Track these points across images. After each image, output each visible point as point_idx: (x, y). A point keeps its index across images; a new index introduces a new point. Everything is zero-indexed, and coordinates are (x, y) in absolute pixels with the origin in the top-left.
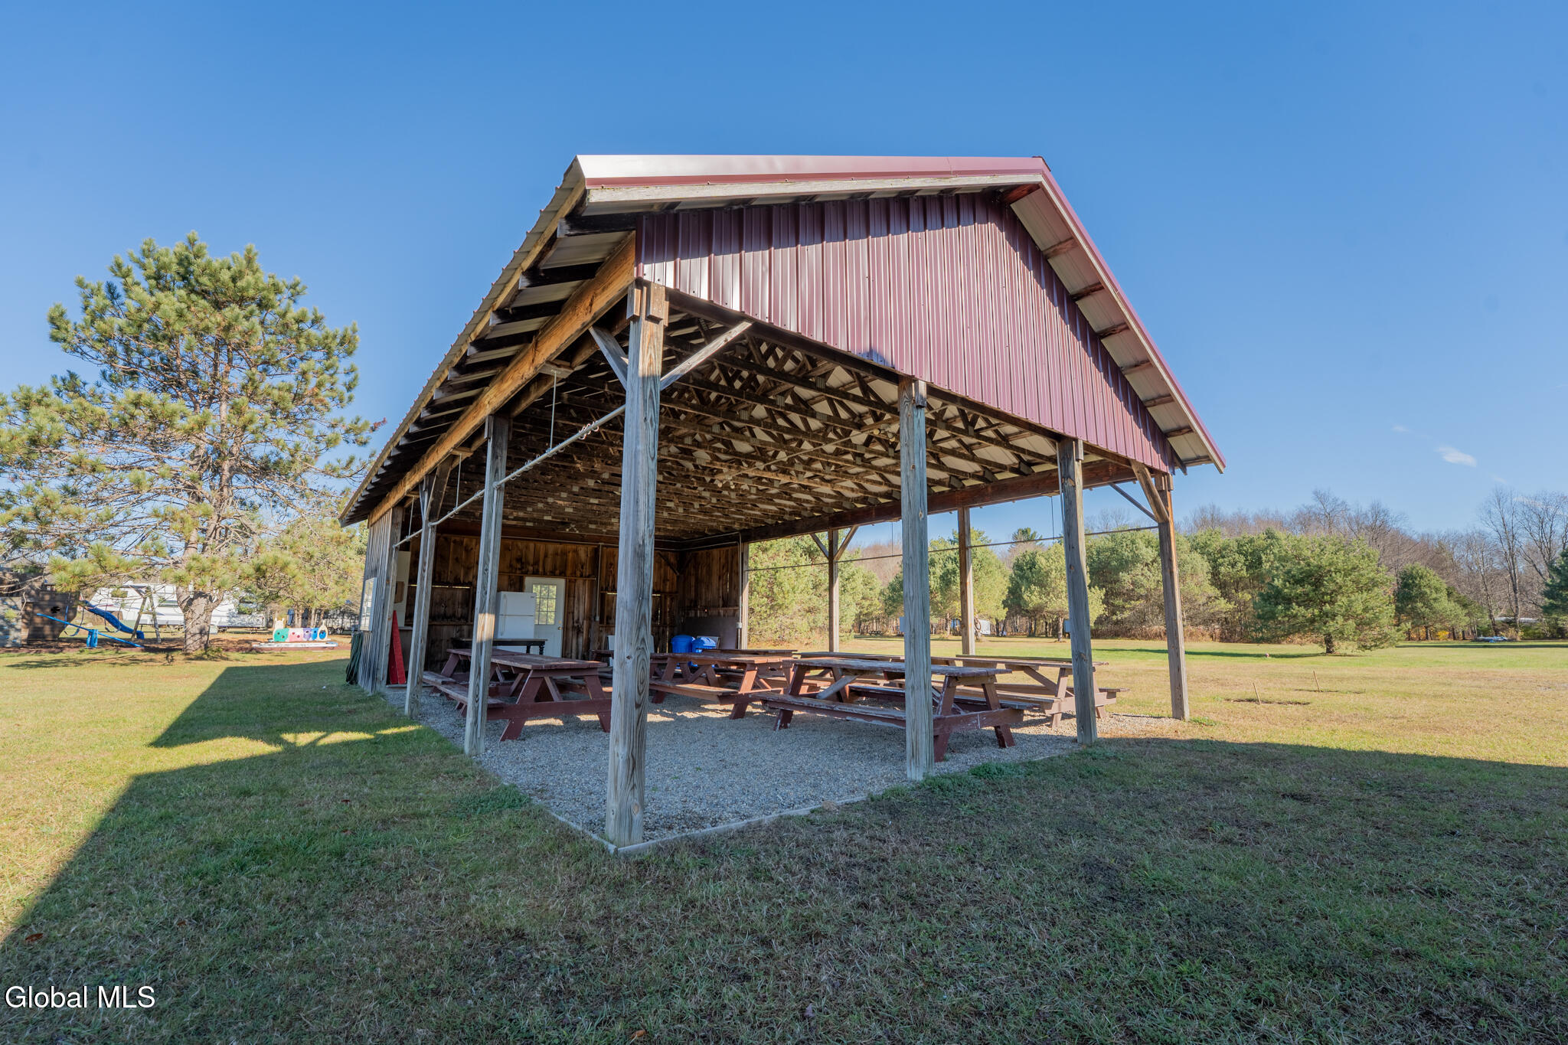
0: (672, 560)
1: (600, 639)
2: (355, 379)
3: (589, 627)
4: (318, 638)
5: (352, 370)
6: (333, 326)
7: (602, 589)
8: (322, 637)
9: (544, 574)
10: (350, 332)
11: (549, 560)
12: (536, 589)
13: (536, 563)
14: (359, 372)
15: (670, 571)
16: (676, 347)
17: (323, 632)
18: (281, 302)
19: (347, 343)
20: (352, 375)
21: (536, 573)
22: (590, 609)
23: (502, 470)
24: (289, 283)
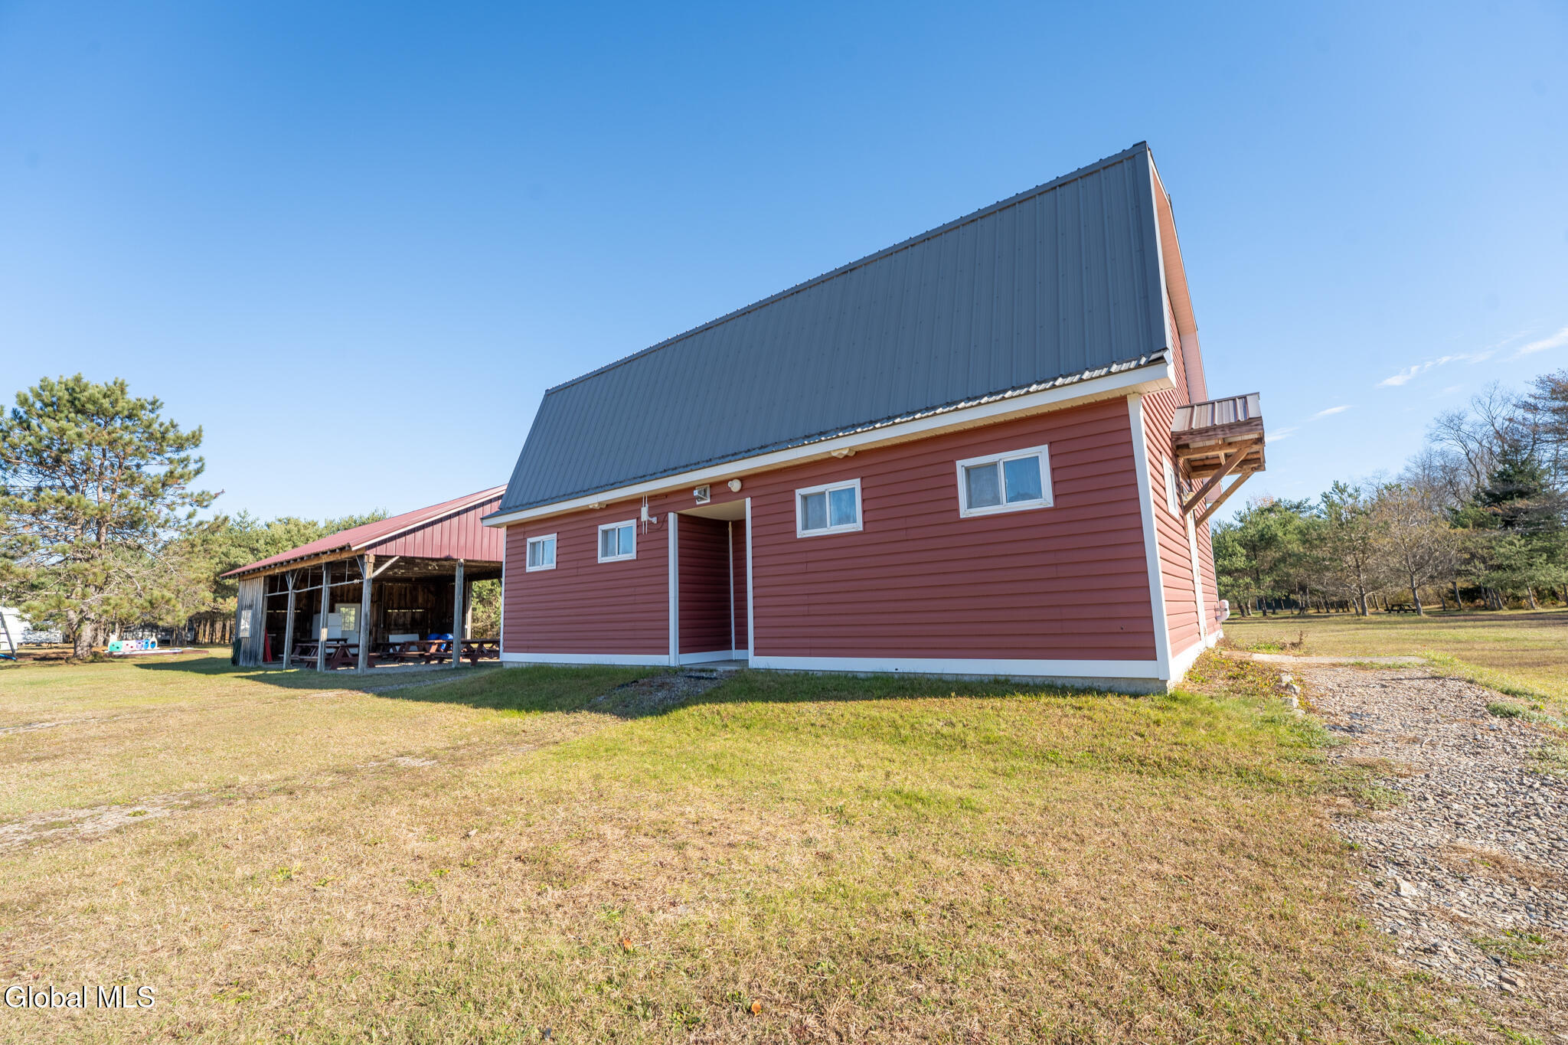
0: (432, 589)
1: (384, 637)
2: (203, 465)
3: (376, 631)
4: (150, 648)
5: (201, 459)
6: (185, 431)
7: (384, 608)
8: (153, 647)
9: (348, 602)
10: (197, 433)
11: (351, 594)
12: (343, 610)
13: (342, 595)
14: (206, 461)
15: (430, 596)
16: (376, 566)
17: (153, 643)
18: (145, 415)
19: (195, 439)
20: (200, 464)
21: (342, 601)
22: (377, 620)
23: (329, 581)
24: (150, 399)
